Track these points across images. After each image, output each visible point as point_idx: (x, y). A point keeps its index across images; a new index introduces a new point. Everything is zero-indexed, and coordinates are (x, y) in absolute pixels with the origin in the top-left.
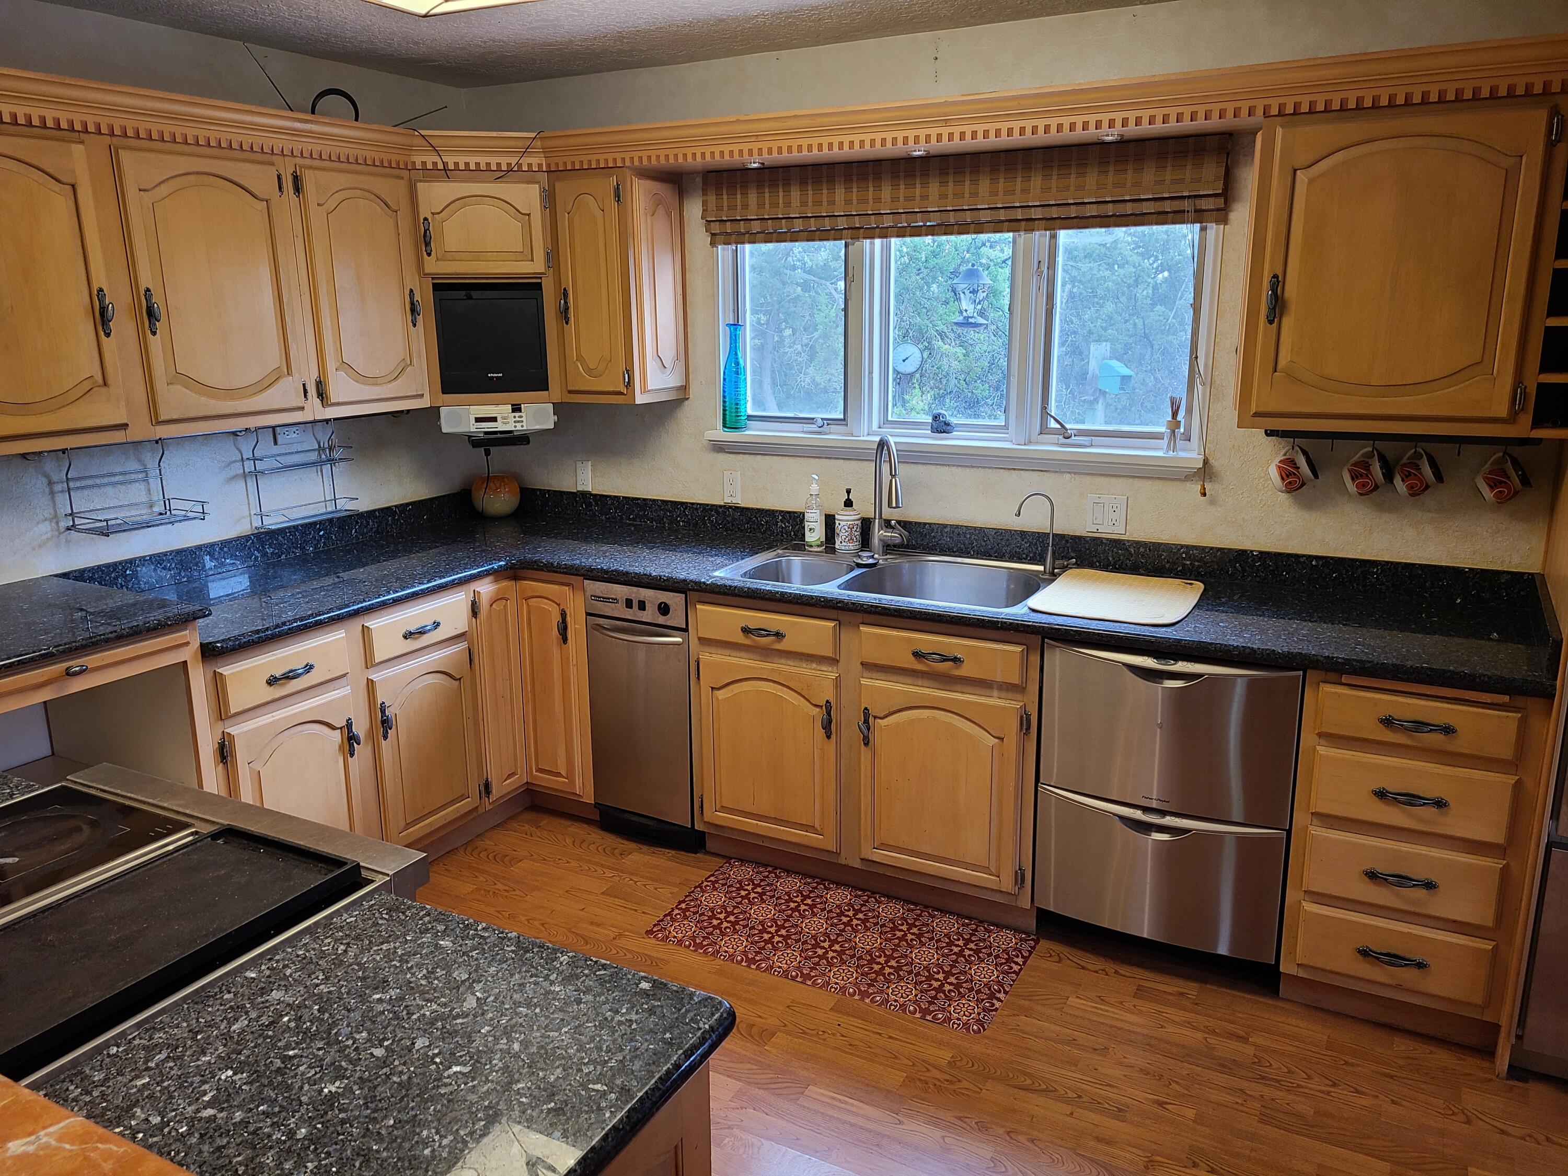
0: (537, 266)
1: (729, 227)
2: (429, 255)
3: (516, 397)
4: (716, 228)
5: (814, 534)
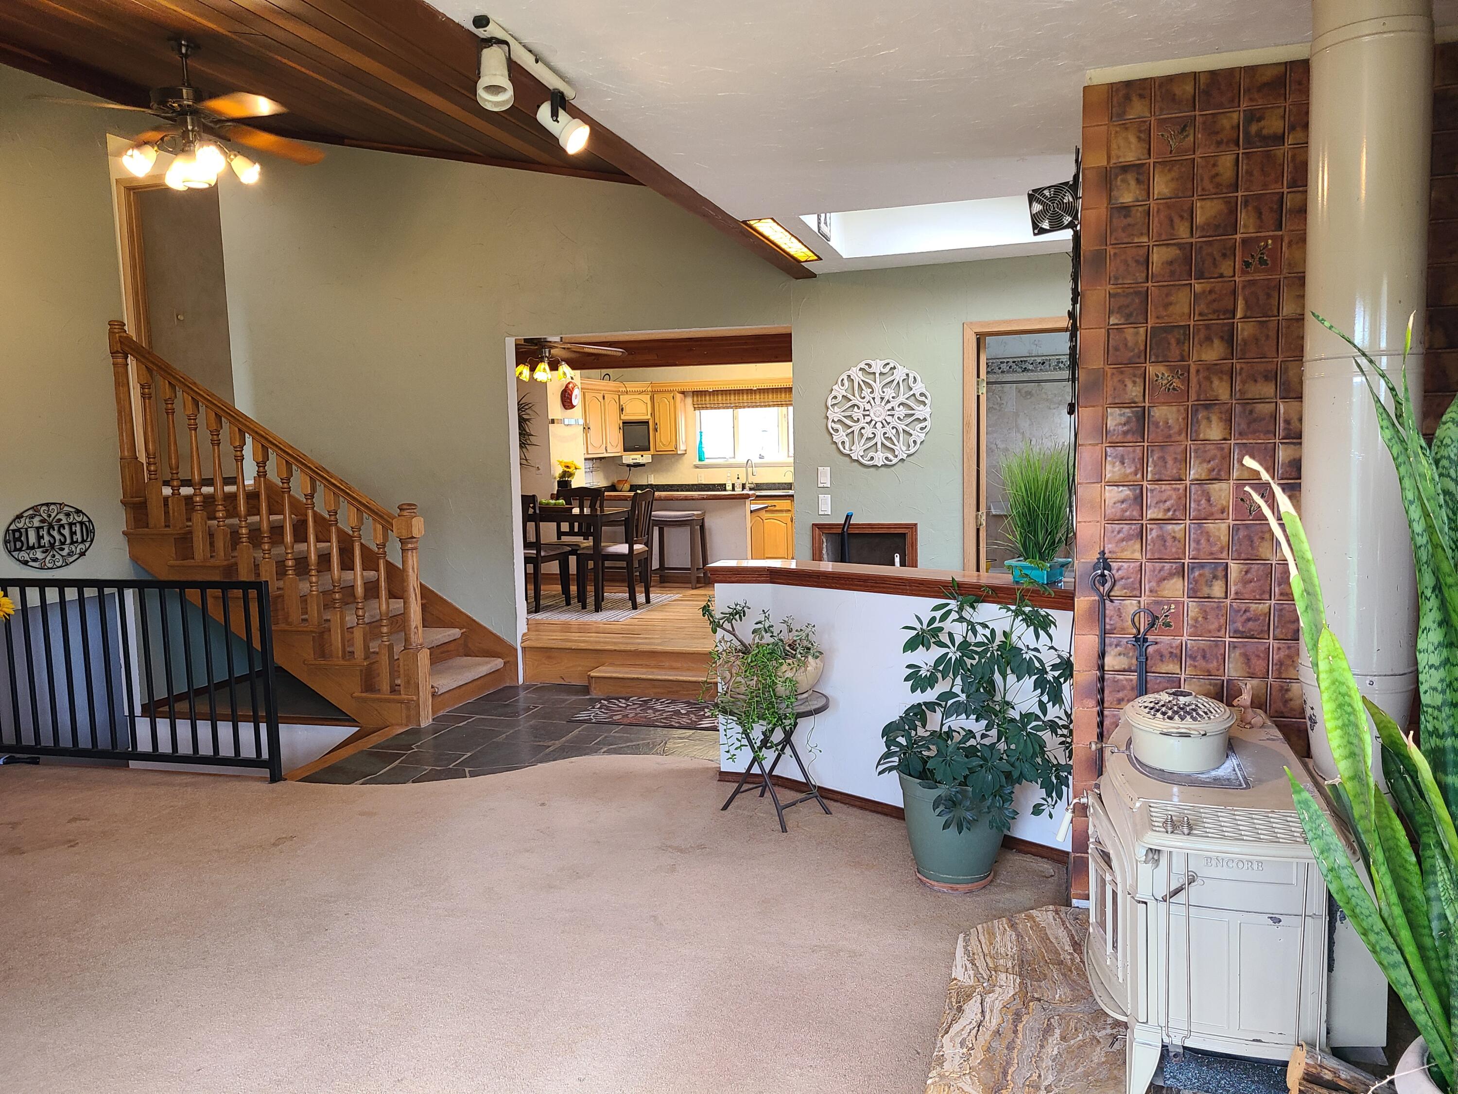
0: (649, 417)
1: (700, 406)
2: (622, 414)
3: (642, 453)
4: (696, 406)
5: (729, 487)
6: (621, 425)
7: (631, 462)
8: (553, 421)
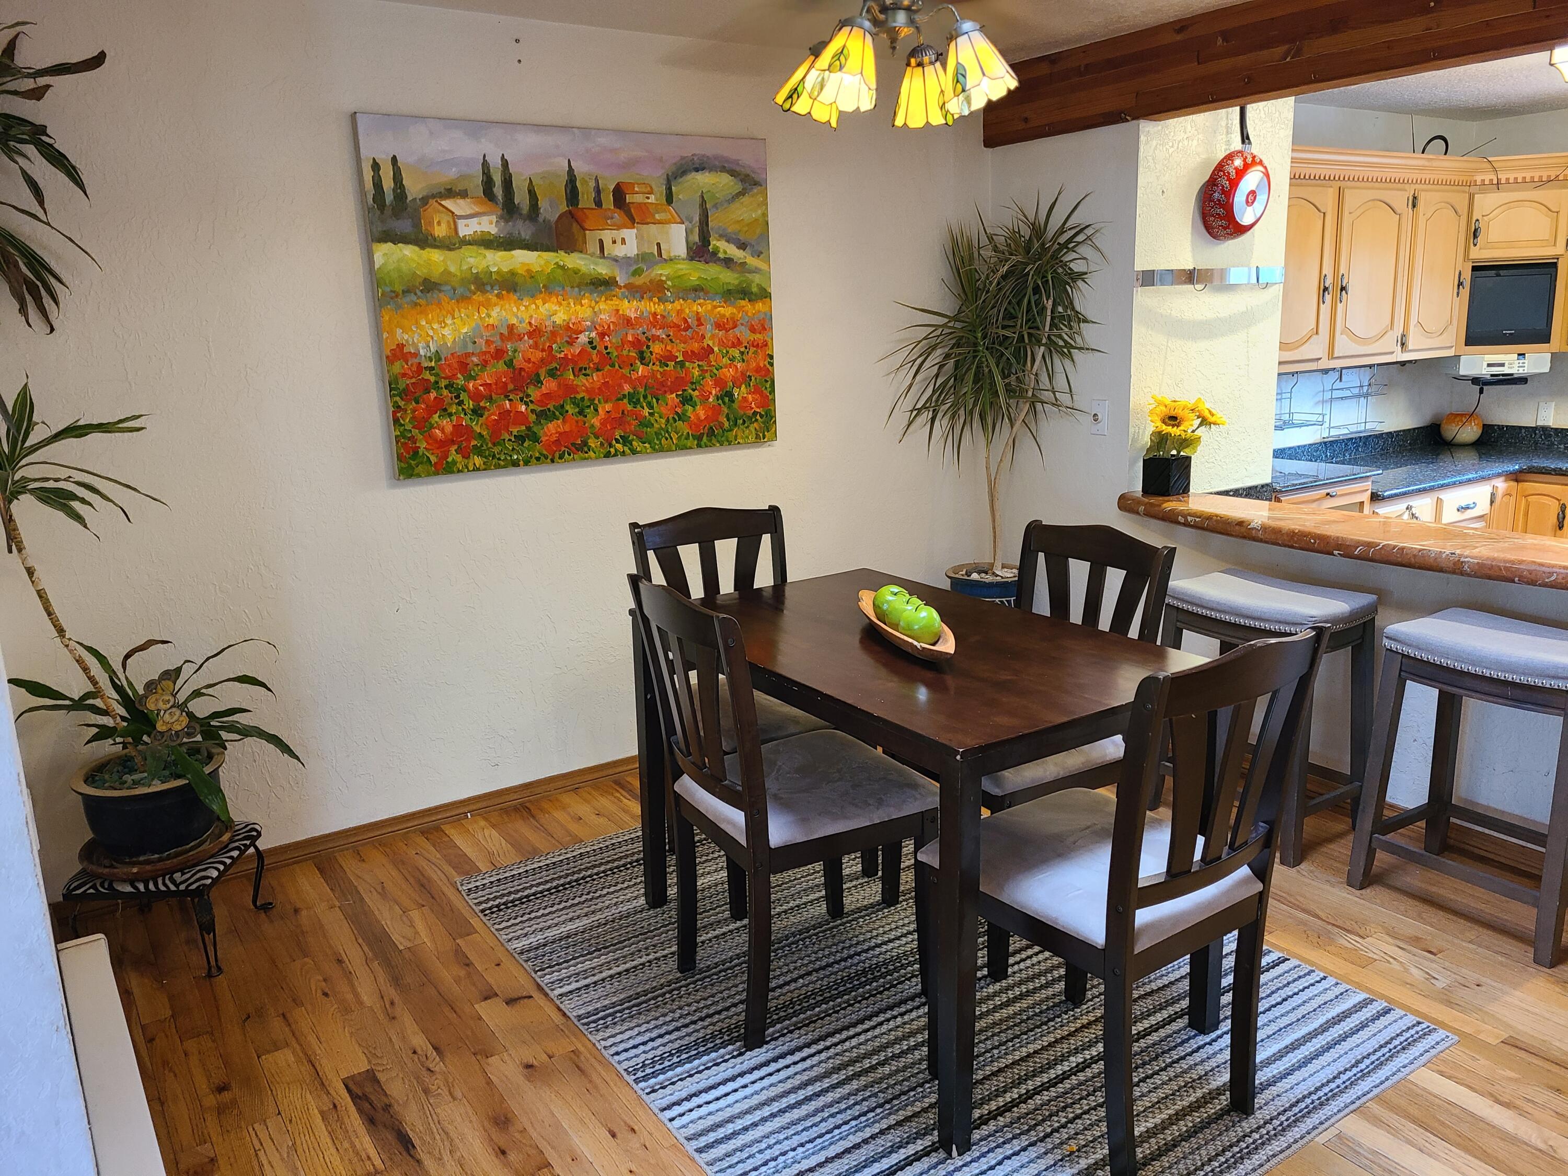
0: (1557, 249)
2: (1475, 245)
3: (1522, 348)
6: (1467, 276)
7: (1485, 372)
8: (1149, 278)
